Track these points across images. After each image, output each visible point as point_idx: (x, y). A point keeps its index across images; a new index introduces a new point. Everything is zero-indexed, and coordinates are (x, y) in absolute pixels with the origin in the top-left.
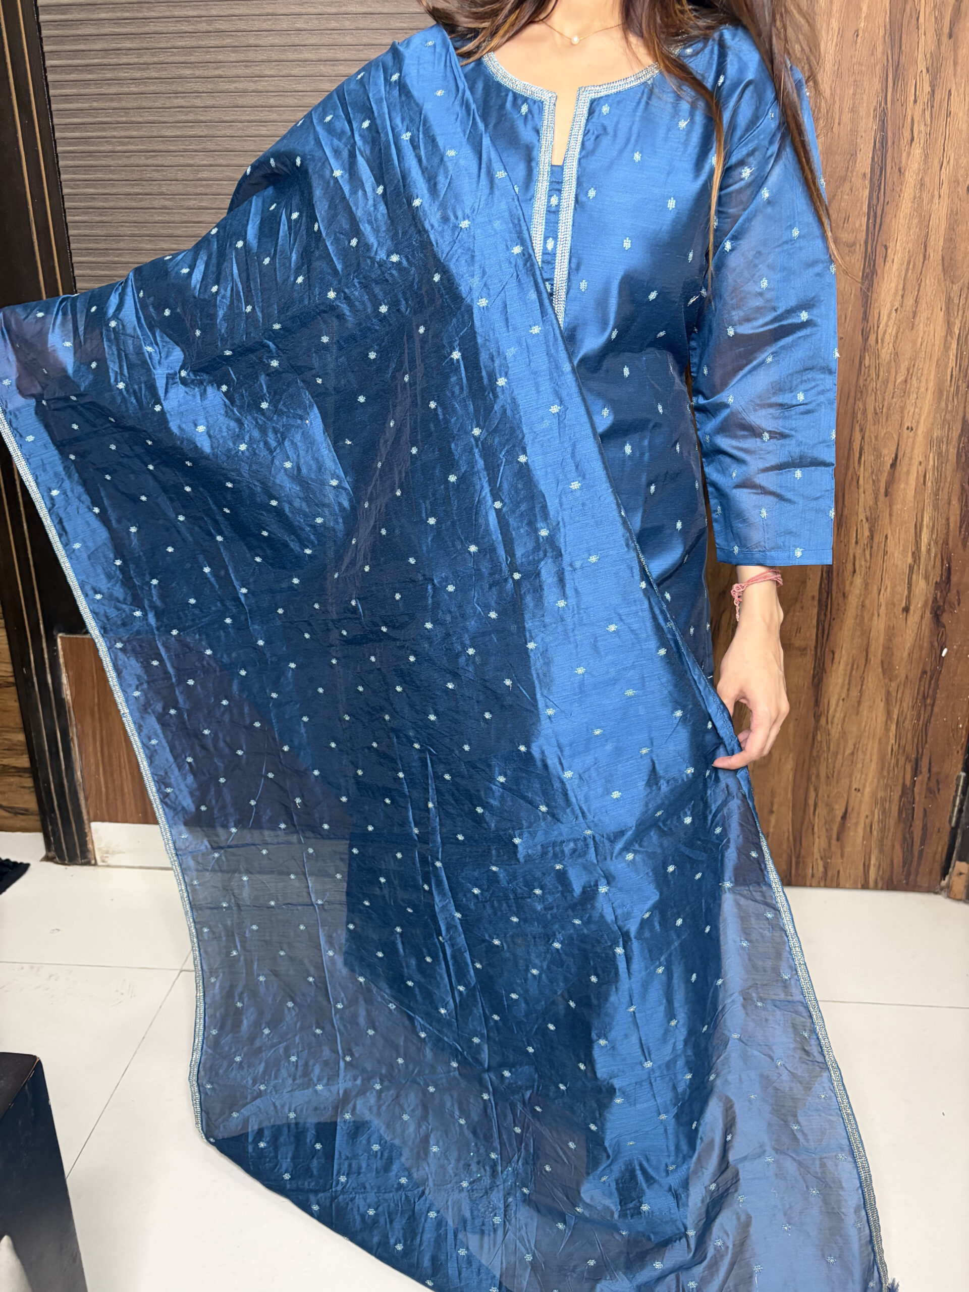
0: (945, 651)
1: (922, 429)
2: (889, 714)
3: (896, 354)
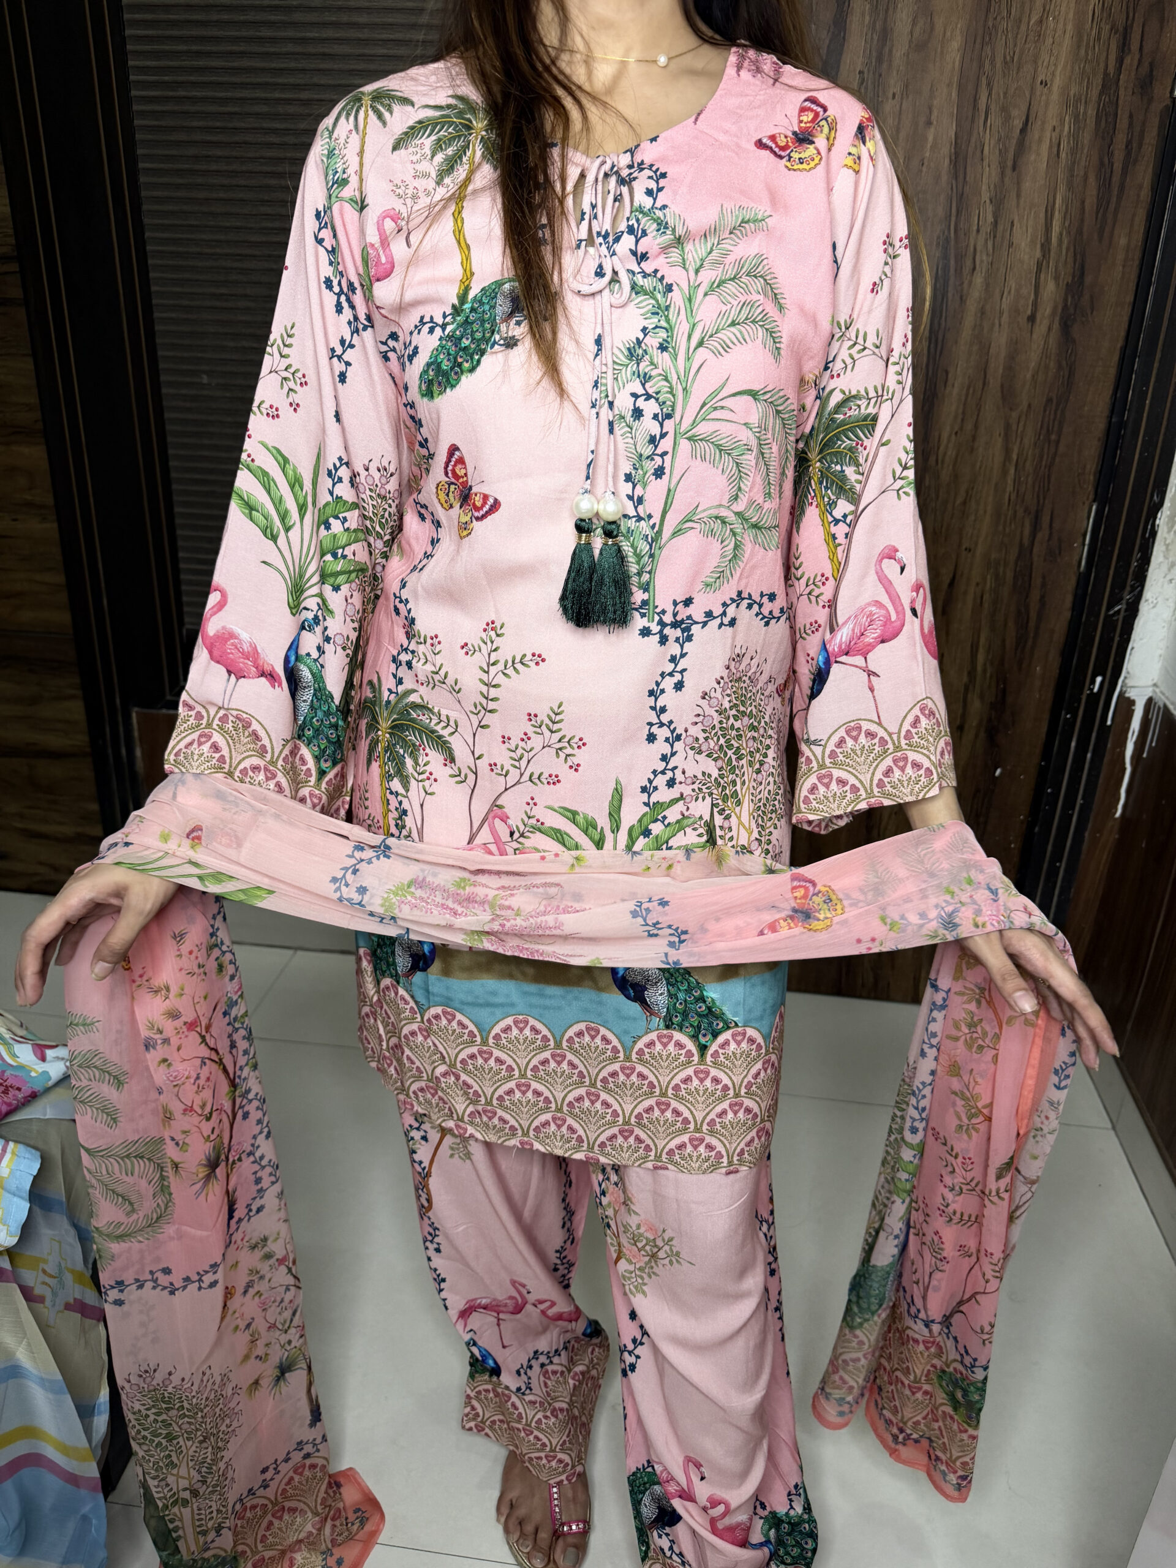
0: (998, 772)
1: (979, 551)
3: (956, 476)
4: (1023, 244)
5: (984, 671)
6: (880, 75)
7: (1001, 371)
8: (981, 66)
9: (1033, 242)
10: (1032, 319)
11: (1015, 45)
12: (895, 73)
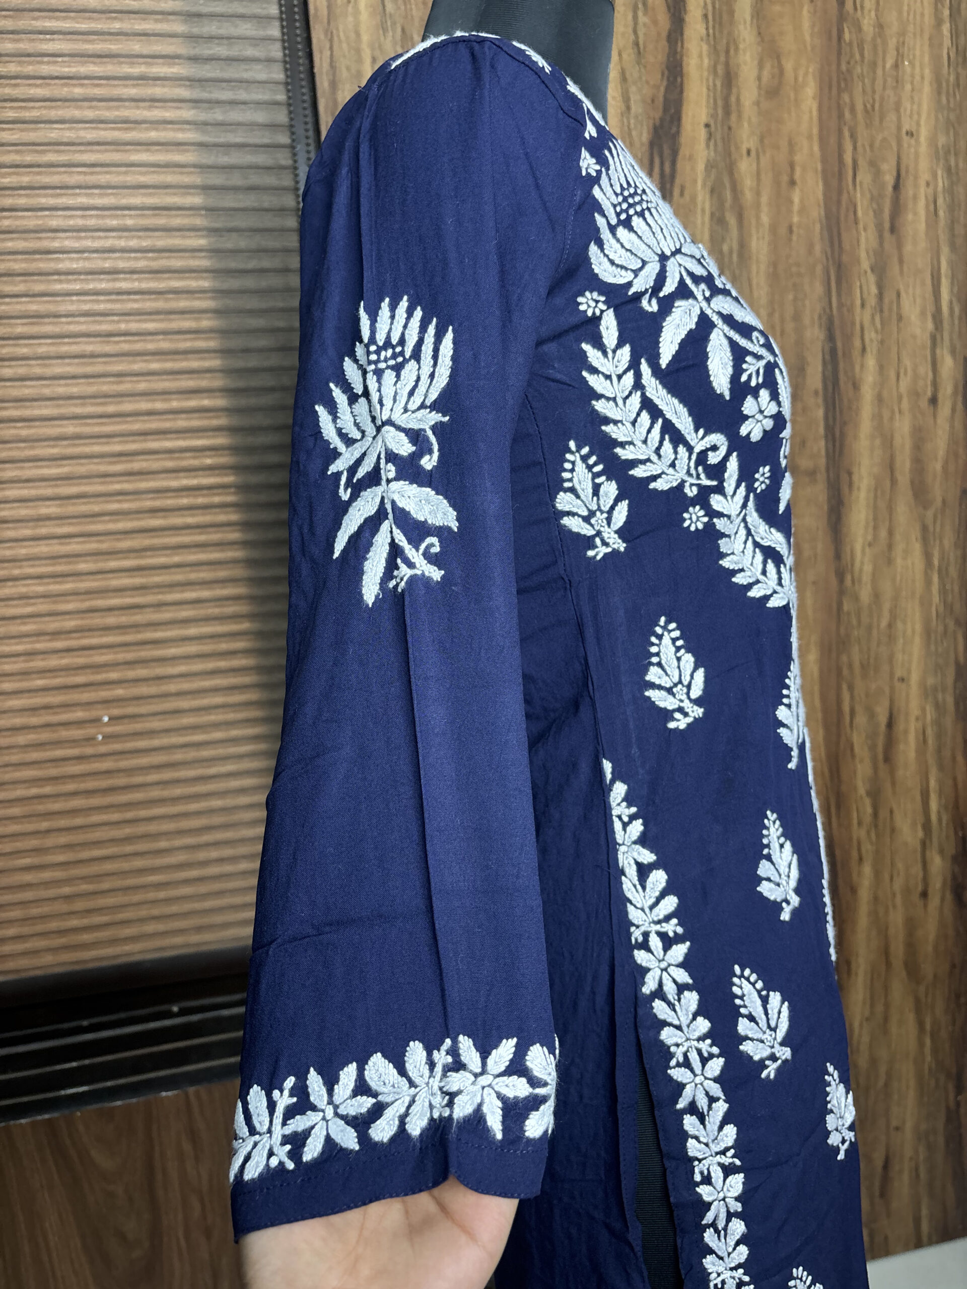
1: (915, 678)
2: (921, 1025)
3: (877, 596)
4: (913, 318)
5: (940, 820)
6: (730, 128)
7: (908, 464)
8: (841, 116)
9: (923, 313)
10: (934, 401)
11: (874, 92)
12: (746, 125)
